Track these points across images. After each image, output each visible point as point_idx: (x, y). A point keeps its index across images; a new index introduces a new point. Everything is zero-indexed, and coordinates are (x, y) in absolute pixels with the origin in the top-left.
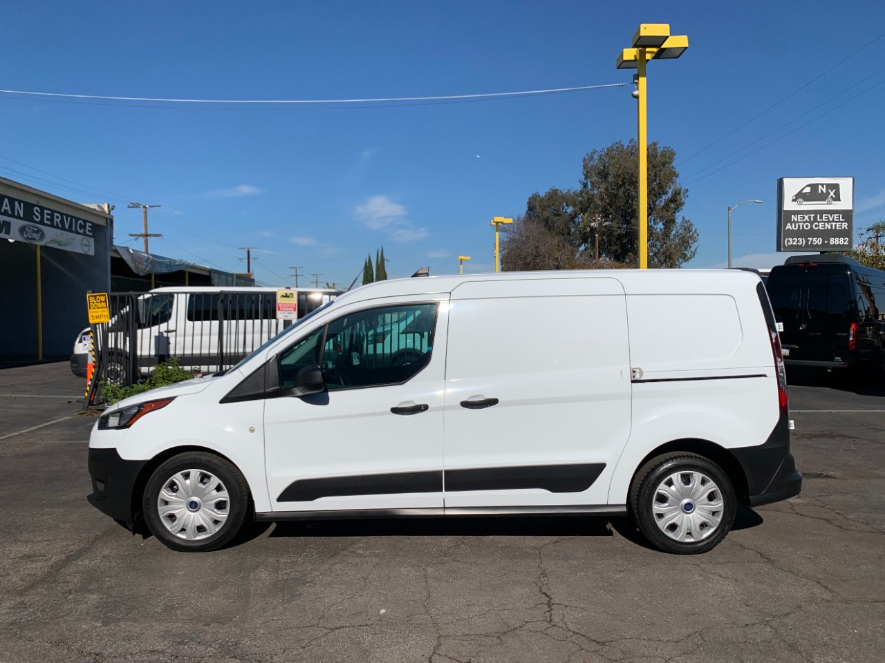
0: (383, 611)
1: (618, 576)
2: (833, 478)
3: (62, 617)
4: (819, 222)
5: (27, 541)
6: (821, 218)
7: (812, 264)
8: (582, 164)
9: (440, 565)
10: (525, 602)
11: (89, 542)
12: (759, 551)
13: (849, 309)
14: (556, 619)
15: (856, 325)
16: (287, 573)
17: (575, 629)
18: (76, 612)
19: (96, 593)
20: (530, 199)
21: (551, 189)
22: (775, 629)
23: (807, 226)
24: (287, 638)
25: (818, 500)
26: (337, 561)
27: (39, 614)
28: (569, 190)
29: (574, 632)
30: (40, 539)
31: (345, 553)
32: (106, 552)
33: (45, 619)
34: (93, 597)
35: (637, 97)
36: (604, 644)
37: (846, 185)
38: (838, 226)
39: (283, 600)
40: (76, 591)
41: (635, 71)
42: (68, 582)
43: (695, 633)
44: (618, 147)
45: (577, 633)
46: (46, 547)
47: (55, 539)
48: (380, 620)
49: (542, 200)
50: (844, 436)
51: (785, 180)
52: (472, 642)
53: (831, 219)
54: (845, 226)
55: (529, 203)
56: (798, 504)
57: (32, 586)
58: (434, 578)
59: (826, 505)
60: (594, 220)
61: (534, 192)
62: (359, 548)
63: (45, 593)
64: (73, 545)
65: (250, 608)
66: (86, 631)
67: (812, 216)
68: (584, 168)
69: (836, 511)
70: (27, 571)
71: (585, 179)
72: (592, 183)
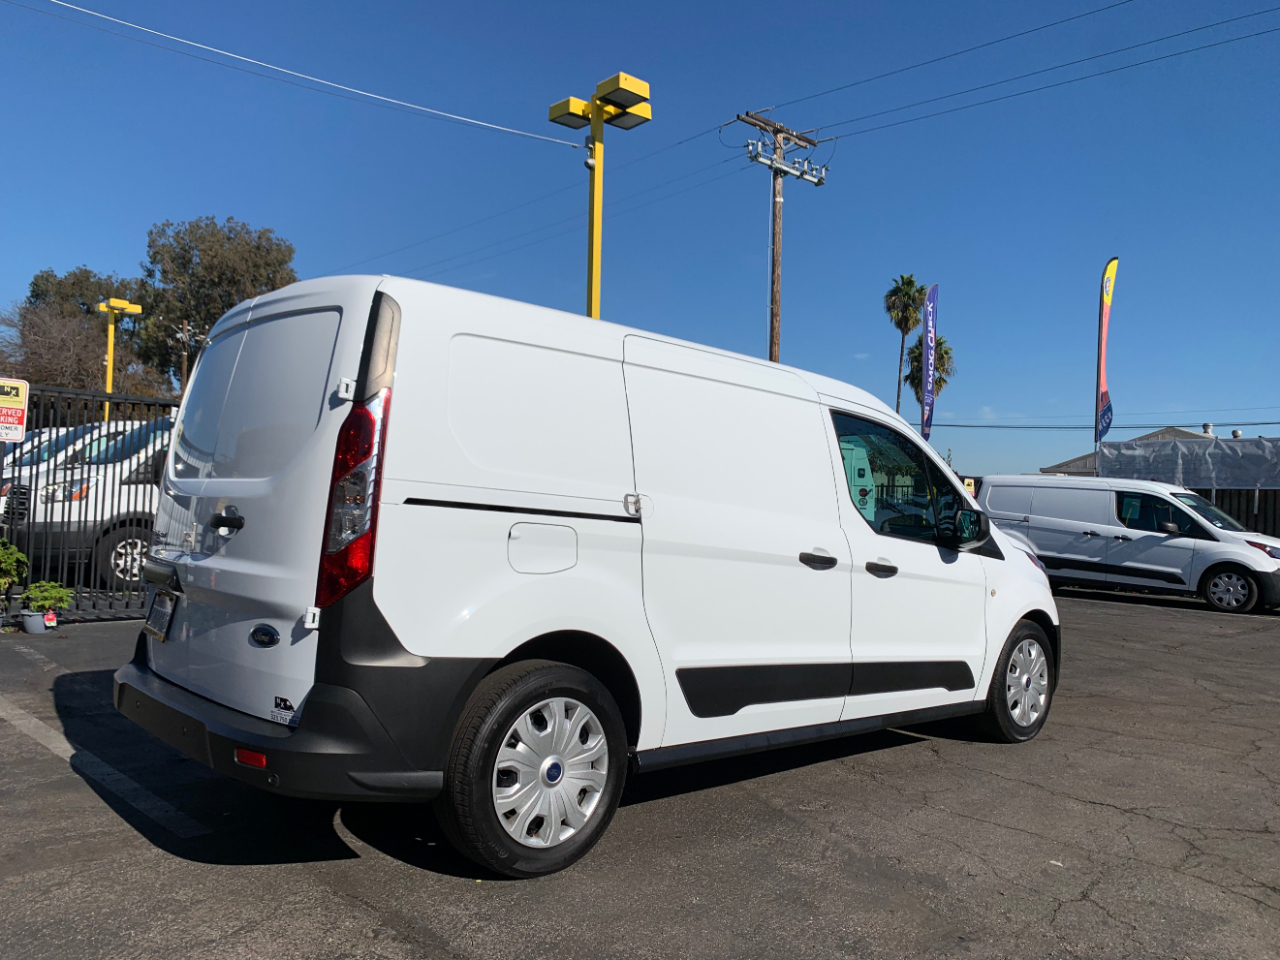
8: (147, 240)
20: (37, 278)
21: (78, 268)
28: (110, 277)
35: (590, 167)
41: (587, 132)
44: (207, 225)
49: (60, 283)
55: (35, 284)
60: (182, 330)
61: (45, 269)
68: (150, 246)
71: (152, 263)
72: (164, 272)
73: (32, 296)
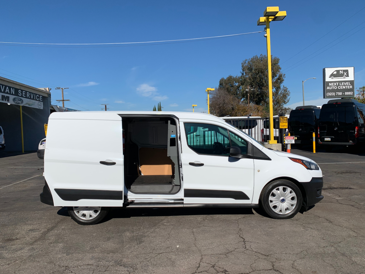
0: (178, 246)
1: (270, 230)
2: (353, 189)
3: (50, 253)
4: (340, 86)
5: (30, 224)
6: (341, 84)
7: (339, 103)
8: (241, 65)
9: (198, 228)
10: (234, 241)
11: (55, 224)
12: (326, 218)
13: (355, 121)
14: (247, 247)
15: (358, 127)
16: (137, 233)
17: (256, 251)
18: (55, 251)
19: (62, 243)
20: (220, 80)
21: (229, 76)
22: (335, 248)
23: (335, 88)
24: (141, 258)
25: (348, 198)
26: (157, 228)
27: (40, 252)
28: (236, 76)
29: (256, 252)
30: (35, 223)
31: (159, 224)
32: (63, 227)
33: (43, 254)
34: (61, 245)
35: (266, 37)
36: (268, 256)
37: (351, 70)
38: (348, 87)
39: (137, 243)
40: (53, 243)
41: (265, 26)
42: (50, 239)
43: (304, 251)
44: (256, 58)
45: (257, 252)
46: (38, 226)
47: (41, 223)
48: (177, 250)
49: (225, 80)
50: (355, 172)
51: (326, 69)
52: (215, 257)
53: (345, 84)
54: (351, 87)
55: (220, 82)
56: (340, 200)
57: (36, 241)
58: (197, 233)
59: (351, 200)
60: (247, 88)
61: (222, 78)
62: (165, 222)
63: (41, 244)
64: (49, 225)
65: (124, 247)
66: (60, 258)
67: (337, 83)
68: (242, 67)
69: (355, 202)
70: (32, 236)
71: (243, 71)
72: (246, 73)
73: (220, 85)
